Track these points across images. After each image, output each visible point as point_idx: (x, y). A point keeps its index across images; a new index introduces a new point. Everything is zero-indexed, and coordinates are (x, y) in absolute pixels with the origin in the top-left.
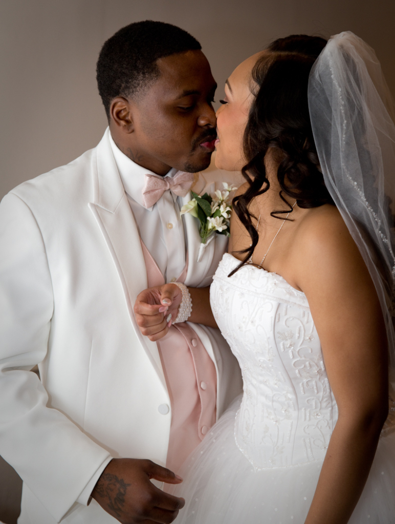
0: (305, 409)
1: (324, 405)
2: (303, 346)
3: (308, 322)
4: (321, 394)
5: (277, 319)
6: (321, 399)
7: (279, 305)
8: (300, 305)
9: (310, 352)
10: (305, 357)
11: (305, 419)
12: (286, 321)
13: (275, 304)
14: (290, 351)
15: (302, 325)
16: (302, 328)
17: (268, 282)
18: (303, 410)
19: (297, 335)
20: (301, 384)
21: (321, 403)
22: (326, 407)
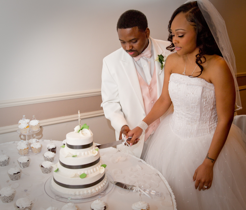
0: (202, 121)
1: (208, 120)
2: (209, 101)
3: (211, 93)
4: (208, 116)
5: (203, 92)
6: (208, 118)
7: (203, 88)
8: (209, 88)
9: (210, 102)
10: (208, 104)
11: (201, 124)
12: (205, 93)
13: (202, 88)
14: (205, 102)
15: (209, 94)
16: (210, 95)
17: (198, 81)
18: (201, 121)
19: (208, 97)
20: (203, 113)
21: (207, 119)
22: (209, 120)
